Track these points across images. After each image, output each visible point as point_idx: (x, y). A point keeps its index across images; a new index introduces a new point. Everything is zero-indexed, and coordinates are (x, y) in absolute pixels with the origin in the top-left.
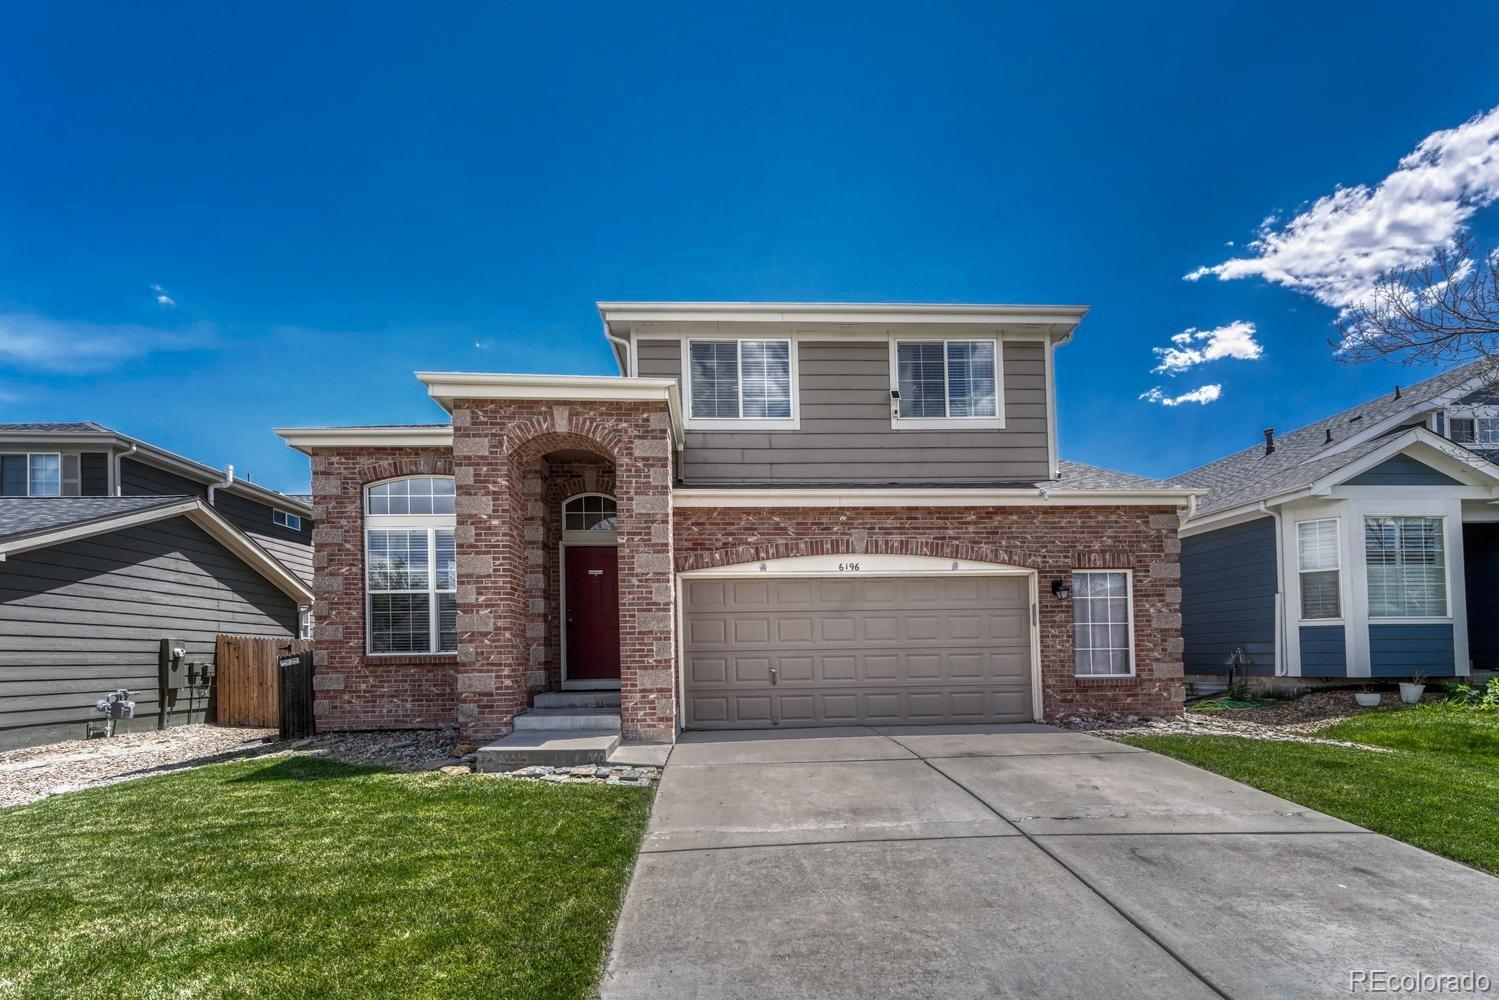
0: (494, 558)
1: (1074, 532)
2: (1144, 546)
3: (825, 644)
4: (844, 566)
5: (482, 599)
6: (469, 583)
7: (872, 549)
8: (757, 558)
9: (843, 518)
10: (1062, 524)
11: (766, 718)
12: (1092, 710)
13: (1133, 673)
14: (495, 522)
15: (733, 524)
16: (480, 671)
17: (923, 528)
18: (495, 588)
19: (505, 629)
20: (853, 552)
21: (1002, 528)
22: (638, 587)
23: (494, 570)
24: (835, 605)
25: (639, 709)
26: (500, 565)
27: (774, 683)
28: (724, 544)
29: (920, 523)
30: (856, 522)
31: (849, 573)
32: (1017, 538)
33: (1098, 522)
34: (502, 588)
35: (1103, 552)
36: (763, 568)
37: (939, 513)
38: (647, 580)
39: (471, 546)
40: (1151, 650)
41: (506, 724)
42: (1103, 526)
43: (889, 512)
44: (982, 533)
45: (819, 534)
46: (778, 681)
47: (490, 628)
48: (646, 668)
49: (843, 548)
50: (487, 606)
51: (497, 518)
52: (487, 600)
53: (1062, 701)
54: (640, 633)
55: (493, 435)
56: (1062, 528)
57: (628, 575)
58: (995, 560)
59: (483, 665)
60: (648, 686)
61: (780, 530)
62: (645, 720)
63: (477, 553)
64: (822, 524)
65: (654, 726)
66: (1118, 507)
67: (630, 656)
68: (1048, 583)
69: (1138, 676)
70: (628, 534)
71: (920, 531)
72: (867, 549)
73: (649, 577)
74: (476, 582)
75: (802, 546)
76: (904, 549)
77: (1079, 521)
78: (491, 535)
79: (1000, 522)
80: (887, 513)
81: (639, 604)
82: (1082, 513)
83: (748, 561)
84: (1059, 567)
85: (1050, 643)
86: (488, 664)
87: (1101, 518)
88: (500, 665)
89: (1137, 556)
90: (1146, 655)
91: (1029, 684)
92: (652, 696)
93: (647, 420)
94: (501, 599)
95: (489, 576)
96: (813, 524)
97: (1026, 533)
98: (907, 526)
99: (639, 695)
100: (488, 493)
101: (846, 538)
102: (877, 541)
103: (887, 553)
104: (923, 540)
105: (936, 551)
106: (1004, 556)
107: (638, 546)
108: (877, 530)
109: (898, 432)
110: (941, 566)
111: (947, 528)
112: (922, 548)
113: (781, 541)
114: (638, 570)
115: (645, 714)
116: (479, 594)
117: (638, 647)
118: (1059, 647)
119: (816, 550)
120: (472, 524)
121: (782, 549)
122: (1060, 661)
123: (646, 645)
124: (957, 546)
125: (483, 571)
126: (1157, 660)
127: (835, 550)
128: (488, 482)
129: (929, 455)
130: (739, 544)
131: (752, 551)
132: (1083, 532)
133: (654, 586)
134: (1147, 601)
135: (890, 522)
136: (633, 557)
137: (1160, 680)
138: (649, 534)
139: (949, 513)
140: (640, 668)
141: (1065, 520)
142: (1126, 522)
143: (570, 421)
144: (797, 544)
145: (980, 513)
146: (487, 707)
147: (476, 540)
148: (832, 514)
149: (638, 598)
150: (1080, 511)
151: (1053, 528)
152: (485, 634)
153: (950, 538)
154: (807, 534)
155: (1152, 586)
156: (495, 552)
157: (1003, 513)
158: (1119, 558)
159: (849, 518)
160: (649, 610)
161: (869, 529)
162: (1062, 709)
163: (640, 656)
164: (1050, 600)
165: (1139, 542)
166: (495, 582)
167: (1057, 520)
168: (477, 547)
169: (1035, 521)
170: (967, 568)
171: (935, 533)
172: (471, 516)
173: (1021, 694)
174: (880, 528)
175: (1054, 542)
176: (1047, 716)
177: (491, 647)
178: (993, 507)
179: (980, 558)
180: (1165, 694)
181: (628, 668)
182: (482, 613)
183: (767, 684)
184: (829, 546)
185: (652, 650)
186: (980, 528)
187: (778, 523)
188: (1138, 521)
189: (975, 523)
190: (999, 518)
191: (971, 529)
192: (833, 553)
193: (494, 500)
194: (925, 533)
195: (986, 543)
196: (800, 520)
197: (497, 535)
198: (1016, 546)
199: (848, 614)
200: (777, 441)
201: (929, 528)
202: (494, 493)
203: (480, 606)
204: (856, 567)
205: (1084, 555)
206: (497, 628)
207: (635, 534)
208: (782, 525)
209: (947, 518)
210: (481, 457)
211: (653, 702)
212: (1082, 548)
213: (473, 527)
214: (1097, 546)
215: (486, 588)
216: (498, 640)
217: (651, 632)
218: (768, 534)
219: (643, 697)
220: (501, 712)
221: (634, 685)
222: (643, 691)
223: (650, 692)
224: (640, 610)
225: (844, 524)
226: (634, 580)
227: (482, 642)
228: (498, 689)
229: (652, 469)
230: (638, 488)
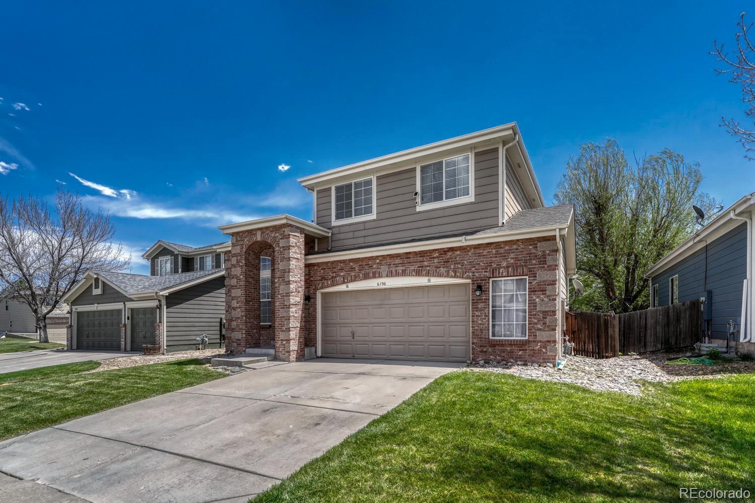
0: (241, 290)
1: (491, 257)
2: (534, 262)
3: (373, 321)
4: (379, 283)
5: (238, 305)
6: (235, 300)
7: (390, 275)
8: (344, 283)
9: (378, 261)
10: (484, 254)
11: (350, 354)
12: (498, 357)
13: (527, 337)
14: (241, 277)
15: (335, 268)
16: (238, 331)
17: (413, 262)
18: (241, 301)
19: (244, 316)
20: (382, 277)
21: (451, 259)
22: (281, 299)
23: (241, 294)
24: (377, 302)
25: (280, 347)
26: (242, 292)
27: (353, 338)
28: (332, 277)
29: (411, 260)
30: (383, 262)
31: (382, 287)
32: (459, 263)
33: (505, 250)
34: (243, 301)
35: (508, 267)
36: (347, 287)
37: (420, 254)
38: (283, 296)
39: (236, 286)
40: (536, 324)
41: (244, 351)
42: (508, 252)
43: (398, 256)
44: (441, 262)
45: (368, 269)
46: (355, 338)
47: (240, 316)
48: (282, 331)
49: (377, 275)
50: (240, 308)
51: (242, 275)
53: (481, 352)
54: (281, 317)
55: (241, 244)
56: (484, 255)
57: (278, 294)
58: (448, 276)
59: (238, 329)
60: (283, 338)
61: (353, 269)
62: (282, 352)
63: (237, 288)
64: (369, 264)
65: (285, 354)
66: (518, 240)
67: (278, 326)
68: (476, 286)
69: (529, 338)
70: (278, 278)
71: (412, 264)
72: (387, 275)
73: (284, 294)
74: (237, 299)
75: (361, 275)
76: (404, 274)
77: (494, 251)
79: (450, 255)
80: (396, 257)
81: (281, 306)
82: (496, 246)
83: (340, 284)
84: (482, 277)
85: (475, 320)
86: (240, 329)
87: (507, 248)
88: (242, 329)
89: (529, 268)
90: (532, 327)
91: (469, 342)
92: (284, 342)
93: (284, 231)
94: (243, 305)
95: (240, 297)
96: (366, 265)
97: (464, 260)
98: (405, 262)
99: (280, 342)
100: (240, 266)
101: (378, 270)
102: (392, 271)
103: (396, 276)
104: (413, 268)
105: (418, 273)
106: (452, 273)
107: (281, 282)
108: (392, 266)
109: (419, 212)
110: (422, 281)
111: (424, 261)
112: (412, 272)
113: (353, 274)
114: (281, 292)
115: (282, 350)
116: (238, 303)
117: (280, 323)
118: (480, 322)
119: (366, 277)
121: (353, 278)
122: (481, 330)
123: (283, 322)
124: (429, 270)
125: (238, 295)
126: (539, 330)
127: (374, 277)
128: (239, 262)
130: (337, 276)
131: (342, 279)
132: (496, 257)
133: (286, 298)
134: (534, 294)
135: (398, 261)
136: (279, 287)
137: (541, 342)
138: (284, 277)
139: (425, 253)
140: (281, 331)
141: (486, 251)
142: (522, 248)
143: (261, 235)
144: (359, 275)
145: (441, 252)
146: (239, 344)
147: (237, 284)
148: (373, 259)
149: (281, 303)
150: (495, 245)
151: (479, 256)
152: (239, 318)
153: (425, 266)
154: (363, 270)
155: (538, 285)
156: (241, 288)
157: (452, 251)
158: (517, 270)
159: (380, 261)
160: (284, 308)
161: (389, 265)
162: (480, 356)
163: (281, 326)
165: (531, 259)
166: (241, 299)
167: (481, 251)
169: (470, 253)
170: (435, 281)
171: (418, 265)
172: (235, 275)
173: (465, 347)
174: (393, 264)
175: (479, 264)
177: (240, 323)
178: (447, 248)
179: (440, 276)
180: (544, 350)
181: (277, 331)
182: (238, 310)
183: (351, 338)
184: (372, 275)
185: (284, 324)
186: (440, 260)
187: (352, 266)
188: (531, 247)
189: (438, 257)
190: (450, 254)
191: (436, 260)
192: (373, 278)
193: (242, 268)
194: (413, 265)
195: (443, 267)
196: (360, 263)
197: (241, 281)
198: (459, 268)
199: (384, 306)
200: (368, 225)
201: (415, 262)
202: (242, 266)
203: (238, 308)
205: (496, 270)
206: (242, 316)
207: (280, 278)
208: (354, 266)
209: (424, 256)
210: (238, 253)
211: (284, 345)
212: (495, 266)
213: (236, 279)
214: (504, 264)
215: (239, 301)
216: (242, 320)
217: (284, 317)
218: (348, 271)
219: (282, 343)
220: (242, 347)
221: (279, 338)
222: (281, 340)
223: (284, 340)
224: (281, 308)
225: (378, 263)
226: (280, 296)
227: (238, 321)
228: (242, 338)
229: (285, 251)
230: (281, 259)
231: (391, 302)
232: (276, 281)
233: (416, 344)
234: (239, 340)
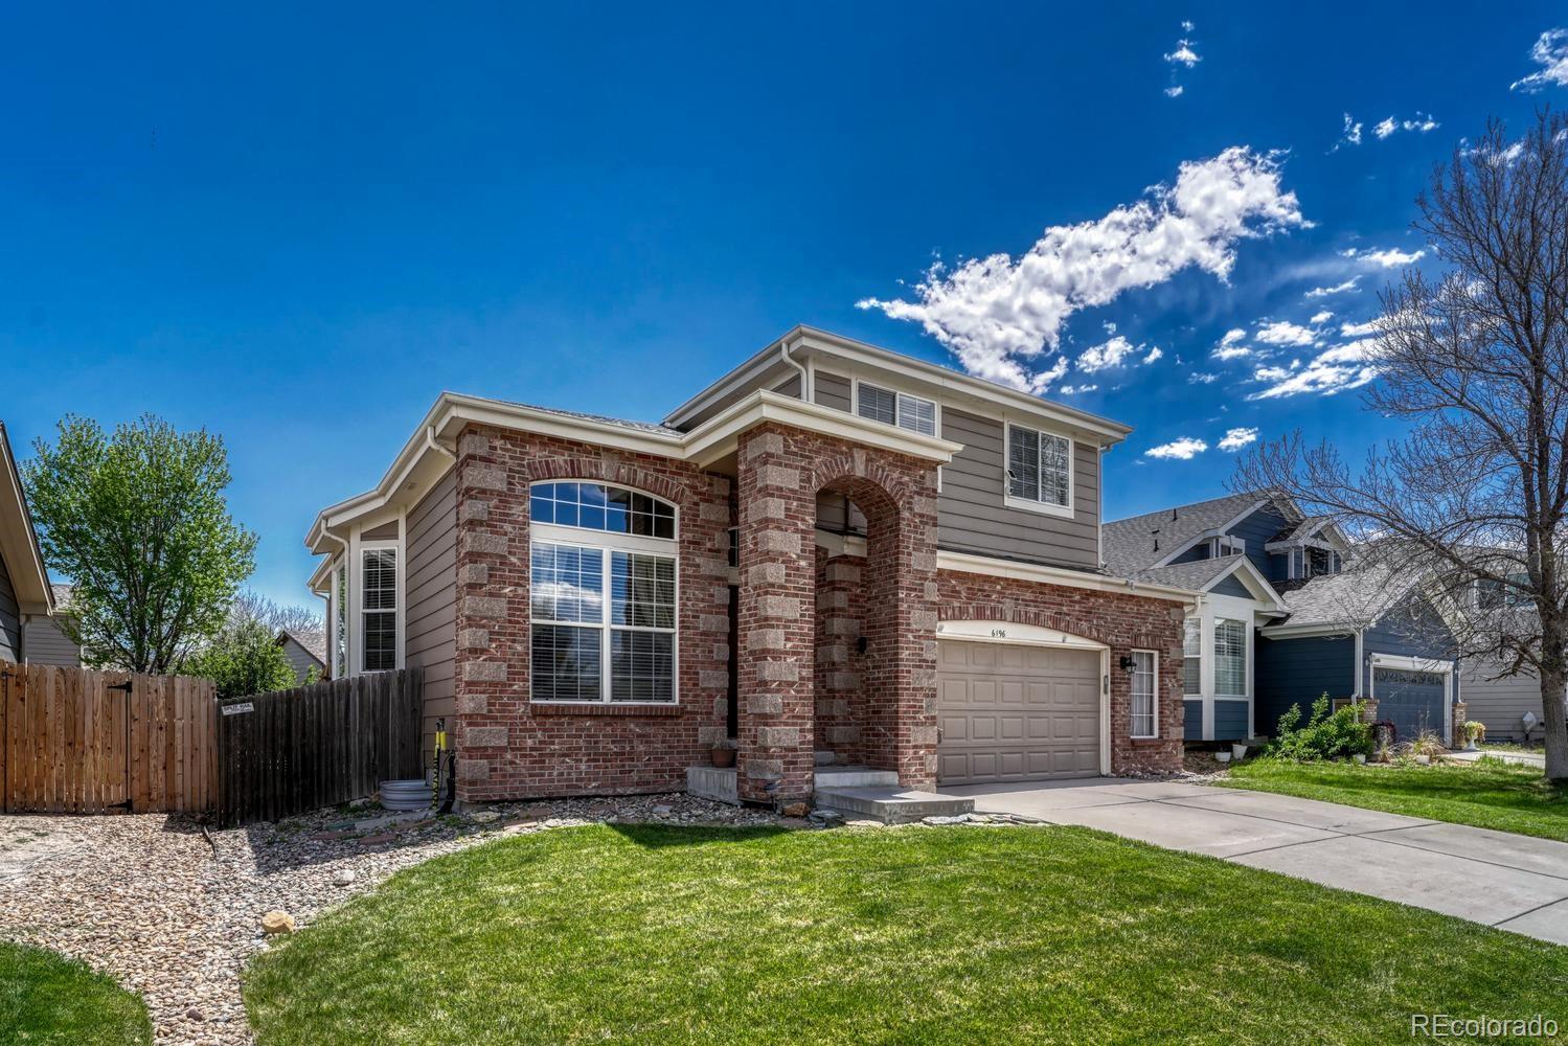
0: (801, 603)
1: (1132, 617)
2: (1167, 632)
3: (976, 705)
4: (995, 632)
5: (789, 645)
6: (778, 626)
7: (1018, 619)
9: (999, 587)
10: (1126, 610)
12: (1139, 765)
13: (1156, 735)
14: (803, 563)
16: (787, 724)
17: (1049, 603)
18: (801, 635)
19: (809, 679)
20: (1005, 620)
21: (1094, 608)
22: (912, 643)
23: (801, 615)
24: (981, 669)
25: (909, 765)
26: (806, 610)
29: (1047, 598)
30: (1008, 592)
31: (998, 639)
32: (1102, 618)
33: (1145, 610)
34: (807, 635)
35: (1147, 635)
37: (1058, 591)
38: (920, 637)
39: (782, 587)
40: (1168, 717)
41: (807, 782)
42: (1148, 612)
43: (1027, 585)
44: (1083, 612)
45: (983, 600)
48: (917, 724)
49: (998, 616)
50: (794, 654)
51: (805, 558)
52: (794, 646)
53: (1124, 758)
54: (914, 689)
55: (803, 468)
56: (1126, 612)
57: (906, 630)
58: (1090, 637)
59: (789, 718)
60: (919, 743)
61: (955, 593)
62: (915, 776)
63: (787, 595)
64: (985, 591)
65: (921, 782)
66: (1155, 599)
67: (905, 712)
68: (1117, 658)
69: (1161, 737)
70: (908, 589)
71: (1047, 606)
72: (1014, 617)
73: (922, 633)
74: (785, 627)
75: (971, 610)
76: (1036, 621)
77: (1135, 608)
78: (800, 576)
79: (1093, 604)
80: (1026, 587)
81: (913, 660)
82: (1137, 601)
84: (1124, 645)
85: (1118, 709)
86: (793, 717)
87: (1146, 607)
88: (803, 718)
89: (1164, 640)
90: (1167, 721)
91: (1098, 744)
92: (922, 752)
93: (922, 477)
94: (806, 647)
95: (796, 621)
96: (979, 590)
97: (1107, 614)
98: (1039, 600)
99: (911, 751)
100: (797, 531)
101: (1000, 606)
102: (1020, 612)
103: (1026, 623)
104: (1049, 614)
105: (1056, 626)
106: (1095, 634)
107: (913, 602)
108: (1020, 602)
109: (1008, 509)
110: (1056, 639)
111: (1063, 605)
112: (1047, 621)
113: (956, 604)
114: (914, 627)
116: (787, 639)
117: (911, 703)
118: (1123, 713)
119: (980, 615)
120: (783, 562)
121: (957, 612)
122: (1124, 725)
123: (917, 701)
124: (1069, 621)
125: (790, 615)
126: (1171, 725)
127: (993, 618)
128: (797, 518)
129: (1028, 534)
132: (1137, 618)
133: (925, 642)
134: (1168, 677)
135: (1029, 596)
136: (910, 612)
137: (1173, 740)
138: (922, 591)
139: (1064, 592)
140: (913, 724)
141: (1128, 606)
142: (1159, 611)
143: (867, 466)
144: (967, 608)
145: (1082, 594)
146: (792, 763)
147: (786, 581)
148: (991, 582)
149: (914, 655)
151: (1122, 612)
152: (791, 684)
153: (1064, 614)
154: (974, 600)
155: (1170, 665)
156: (802, 596)
157: (1095, 596)
158: (1155, 641)
159: (1002, 588)
160: (921, 667)
161: (1015, 599)
163: (913, 712)
164: (1119, 671)
165: (1164, 629)
166: (801, 628)
167: (1124, 605)
168: (786, 588)
169: (1112, 605)
170: (1074, 642)
171: (1055, 609)
172: (782, 554)
174: (1022, 600)
175: (1122, 624)
176: (1114, 769)
177: (796, 698)
178: (1089, 590)
179: (1081, 635)
180: (1174, 751)
181: (905, 724)
182: (788, 660)
184: (989, 612)
185: (921, 707)
186: (1082, 607)
187: (954, 586)
188: (1165, 613)
189: (1079, 602)
190: (1093, 600)
191: (1077, 607)
192: (991, 619)
193: (803, 538)
194: (1049, 608)
195: (1085, 621)
196: (970, 585)
197: (804, 577)
198: (1101, 626)
199: (992, 678)
201: (1052, 603)
202: (803, 531)
203: (787, 653)
204: (1002, 634)
205: (1138, 636)
206: (802, 678)
207: (911, 589)
208: (957, 588)
209: (1063, 596)
210: (792, 491)
211: (921, 758)
212: (1136, 630)
214: (1144, 630)
215: (793, 634)
216: (802, 691)
217: (922, 688)
218: (947, 596)
219: (915, 753)
220: (803, 769)
221: (908, 741)
222: (915, 747)
223: (920, 747)
224: (914, 666)
225: (999, 593)
226: (910, 636)
227: (788, 692)
228: (801, 743)
229: (927, 527)
230: (915, 544)
231: (1004, 670)
232: (901, 595)
233: (1037, 749)
234: (794, 749)
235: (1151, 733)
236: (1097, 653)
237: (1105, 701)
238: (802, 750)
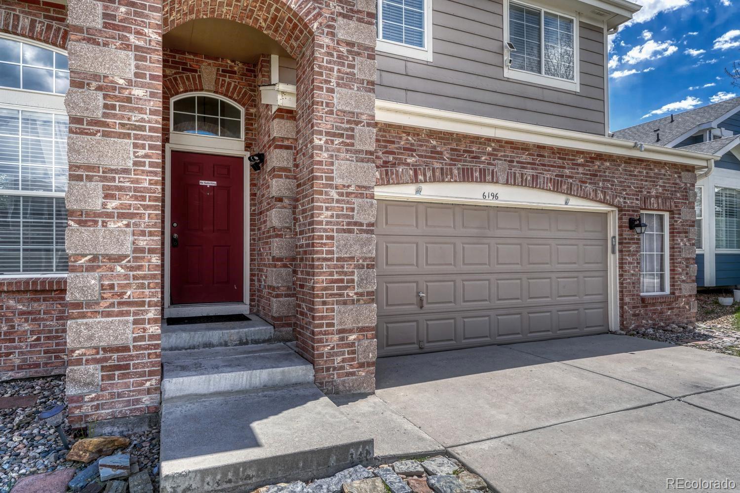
0: (135, 146)
1: (642, 180)
2: (678, 195)
3: (467, 268)
4: (486, 194)
5: (112, 205)
6: (89, 179)
7: (511, 181)
8: (416, 180)
9: (489, 149)
10: (635, 173)
11: (414, 343)
12: (650, 322)
13: (668, 291)
14: (138, 92)
15: (393, 142)
16: (107, 315)
17: (549, 166)
18: (136, 190)
19: (151, 251)
20: (497, 182)
21: (600, 171)
22: (338, 201)
23: (135, 164)
24: (472, 232)
25: (337, 354)
26: (146, 156)
27: (421, 307)
28: (385, 162)
29: (546, 161)
30: (500, 154)
31: (491, 202)
32: (609, 181)
33: (655, 174)
34: (146, 190)
35: (657, 197)
36: (418, 191)
37: (559, 153)
38: (348, 194)
39: (96, 123)
40: (680, 274)
41: (149, 391)
42: (657, 176)
43: (524, 147)
44: (587, 174)
45: (470, 162)
46: (426, 306)
47: (126, 249)
48: (345, 303)
49: (489, 178)
50: (122, 216)
51: (143, 86)
52: (122, 206)
53: (634, 315)
54: (339, 259)
56: (635, 176)
57: (327, 186)
58: (595, 200)
59: (111, 305)
60: (348, 326)
61: (436, 154)
62: (342, 368)
63: (106, 135)
64: (472, 152)
65: (353, 374)
66: (666, 163)
67: (325, 289)
68: (626, 220)
69: (673, 293)
70: (328, 134)
71: (547, 168)
72: (507, 180)
73: (351, 189)
74: (104, 179)
75: (456, 172)
76: (534, 183)
77: (645, 172)
78: (132, 110)
79: (599, 167)
80: (522, 149)
81: (338, 223)
82: (646, 165)
83: (408, 183)
84: (633, 207)
85: (627, 268)
87: (656, 171)
88: (142, 304)
89: (675, 202)
90: (679, 278)
91: (606, 302)
92: (352, 337)
94: (146, 207)
95: (126, 171)
96: (465, 151)
97: (614, 177)
98: (537, 162)
99: (336, 337)
100: (127, 47)
101: (491, 168)
102: (515, 173)
103: (522, 185)
104: (548, 176)
105: (556, 187)
106: (601, 196)
107: (339, 150)
108: (515, 164)
109: (508, 80)
110: (554, 201)
111: (564, 168)
112: (547, 183)
113: (437, 165)
114: (338, 181)
115: (343, 361)
116: (109, 196)
117: (336, 277)
118: (632, 272)
119: (466, 177)
120: (99, 88)
121: (438, 174)
122: (633, 283)
123: (346, 274)
124: (571, 184)
125: (115, 164)
126: (683, 281)
127: (482, 180)
128: (127, 29)
130: (399, 164)
131: (411, 172)
132: (646, 181)
133: (356, 202)
134: (679, 237)
135: (525, 158)
136: (332, 164)
137: (685, 297)
138: (352, 137)
139: (567, 154)
140: (338, 303)
141: (637, 170)
142: (669, 175)
144: (451, 169)
145: (586, 157)
146: (118, 368)
147: (105, 115)
148: (480, 143)
149: (338, 216)
150: (645, 164)
151: (630, 175)
152: (117, 259)
153: (567, 176)
154: (460, 161)
155: (682, 225)
156: (136, 137)
157: (601, 159)
158: (666, 203)
159: (494, 150)
160: (350, 231)
161: (509, 161)
162: (633, 322)
163: (339, 288)
164: (627, 233)
165: (675, 191)
166: (137, 181)
167: (632, 169)
168: (106, 125)
169: (620, 168)
170: (577, 204)
171: (557, 171)
172: (96, 77)
173: (601, 310)
174: (518, 162)
175: (630, 187)
176: (623, 326)
177: (126, 277)
178: (595, 154)
179: (586, 197)
180: (687, 307)
181: (324, 303)
182: (112, 225)
183: (414, 308)
184: (478, 174)
185: (353, 281)
186: (587, 170)
187: (434, 147)
188: (676, 176)
189: (583, 165)
190: (598, 163)
191: (581, 170)
192: (481, 181)
193: (138, 58)
194: (549, 170)
195: (590, 183)
196: (454, 146)
197: (141, 111)
198: (608, 188)
199: (484, 240)
200: (413, 69)
201: (552, 166)
202: (137, 48)
203: (109, 215)
204: (495, 196)
205: (647, 198)
207: (334, 135)
208: (439, 149)
209: (565, 159)
211: (353, 344)
212: (646, 193)
213: (100, 94)
214: (654, 193)
215: (119, 189)
216: (140, 268)
217: (352, 258)
218: (426, 157)
219: (342, 339)
220: (142, 375)
221: (332, 325)
222: (340, 331)
223: (351, 331)
224: (338, 231)
225: (489, 154)
226: (334, 194)
227: (112, 269)
228: (135, 339)
229: (358, 58)
230: (339, 78)
231: (499, 233)
232: (317, 142)
233: (538, 309)
234: (126, 349)
235: (662, 289)
236: (605, 215)
237: (613, 261)
238: (140, 348)
